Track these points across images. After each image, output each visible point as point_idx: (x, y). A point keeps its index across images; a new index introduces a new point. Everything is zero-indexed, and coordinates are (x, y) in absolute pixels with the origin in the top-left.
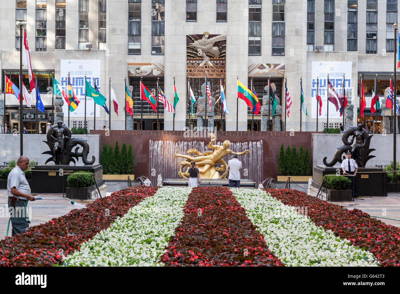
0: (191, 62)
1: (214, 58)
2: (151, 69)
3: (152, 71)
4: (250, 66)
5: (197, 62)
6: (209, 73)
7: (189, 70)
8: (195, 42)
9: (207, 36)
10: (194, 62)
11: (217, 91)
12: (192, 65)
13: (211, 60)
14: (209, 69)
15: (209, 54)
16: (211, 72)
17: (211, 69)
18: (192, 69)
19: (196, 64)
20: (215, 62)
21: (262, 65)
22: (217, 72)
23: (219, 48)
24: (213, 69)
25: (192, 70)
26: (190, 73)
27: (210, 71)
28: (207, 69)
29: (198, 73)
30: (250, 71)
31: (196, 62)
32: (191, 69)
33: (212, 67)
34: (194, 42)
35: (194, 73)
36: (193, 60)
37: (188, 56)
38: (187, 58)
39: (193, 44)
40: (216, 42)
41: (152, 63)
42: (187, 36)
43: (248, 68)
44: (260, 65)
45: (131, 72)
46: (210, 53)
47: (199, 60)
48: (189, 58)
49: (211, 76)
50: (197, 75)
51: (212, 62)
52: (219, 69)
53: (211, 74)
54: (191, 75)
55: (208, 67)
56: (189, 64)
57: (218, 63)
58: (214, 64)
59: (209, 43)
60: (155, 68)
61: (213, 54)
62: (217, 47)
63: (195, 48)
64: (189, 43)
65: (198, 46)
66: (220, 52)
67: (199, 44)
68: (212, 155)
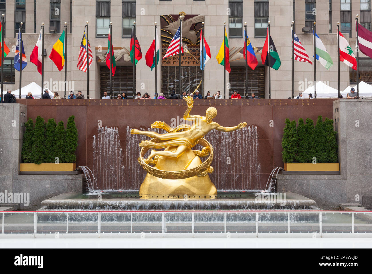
1: (191, 44)
2: (122, 54)
3: (123, 56)
6: (186, 61)
8: (170, 24)
9: (183, 17)
11: (194, 81)
13: (187, 47)
14: (186, 56)
15: (185, 39)
16: (187, 60)
17: (188, 56)
20: (192, 49)
22: (195, 59)
23: (196, 32)
24: (190, 56)
26: (165, 61)
27: (187, 59)
28: (184, 56)
29: (174, 61)
33: (189, 55)
34: (168, 24)
35: (170, 61)
37: (162, 42)
38: (162, 44)
39: (168, 26)
40: (193, 24)
41: (122, 46)
42: (161, 16)
44: (242, 48)
45: (100, 57)
46: (187, 39)
48: (164, 45)
49: (188, 63)
50: (173, 63)
51: (189, 49)
52: (196, 57)
53: (188, 62)
54: (166, 63)
55: (185, 54)
56: (164, 51)
57: (196, 50)
58: (191, 51)
59: (185, 26)
60: (126, 53)
61: (190, 40)
62: (195, 30)
63: (170, 32)
64: (164, 26)
65: (173, 29)
66: (198, 37)
67: (174, 27)
68: (188, 130)
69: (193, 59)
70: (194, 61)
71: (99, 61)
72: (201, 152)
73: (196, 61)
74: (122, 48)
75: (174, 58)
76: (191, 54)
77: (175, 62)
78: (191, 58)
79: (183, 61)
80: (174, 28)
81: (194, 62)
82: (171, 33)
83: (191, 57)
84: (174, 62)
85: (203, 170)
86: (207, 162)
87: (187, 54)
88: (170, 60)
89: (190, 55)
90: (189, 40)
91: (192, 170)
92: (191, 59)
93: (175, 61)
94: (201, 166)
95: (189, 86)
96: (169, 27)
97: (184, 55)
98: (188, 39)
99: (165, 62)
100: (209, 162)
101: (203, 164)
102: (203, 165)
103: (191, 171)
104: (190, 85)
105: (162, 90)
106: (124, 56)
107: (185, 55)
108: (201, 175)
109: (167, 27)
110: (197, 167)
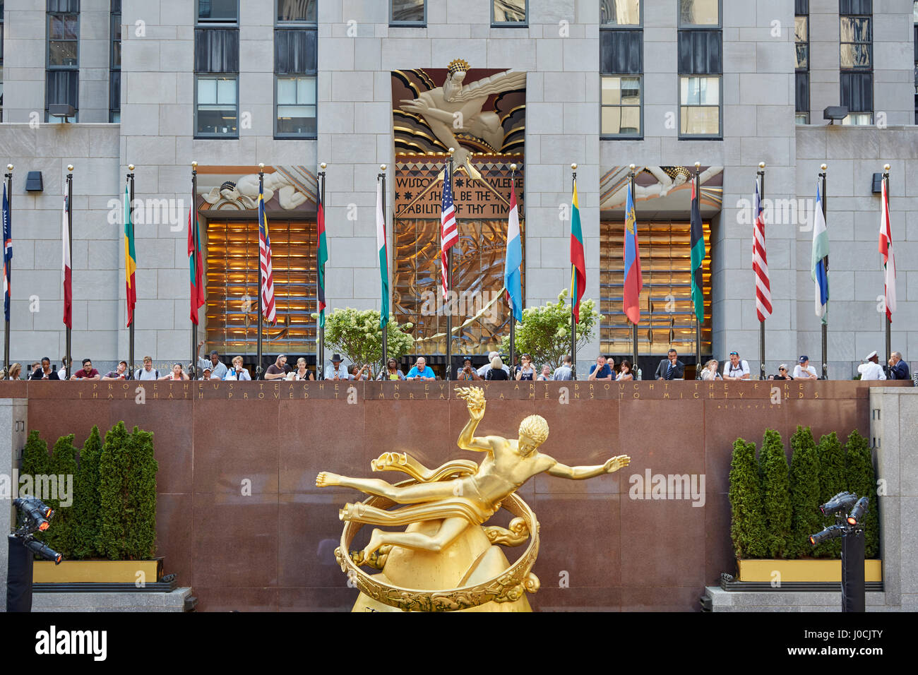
0: (410, 165)
1: (485, 152)
2: (274, 188)
3: (276, 193)
4: (608, 173)
5: (430, 165)
6: (469, 202)
7: (402, 194)
8: (421, 94)
9: (461, 74)
10: (420, 165)
11: (495, 263)
12: (412, 178)
13: (474, 161)
14: (469, 189)
15: (468, 137)
16: (474, 201)
17: (477, 188)
18: (414, 191)
19: (425, 172)
20: (490, 165)
21: (645, 170)
22: (497, 197)
23: (501, 118)
24: (481, 189)
25: (414, 194)
26: (406, 202)
27: (474, 196)
28: (464, 188)
29: (433, 202)
30: (606, 193)
31: (425, 168)
32: (408, 189)
33: (480, 184)
34: (416, 96)
35: (421, 203)
36: (415, 160)
37: (397, 145)
38: (397, 152)
39: (414, 102)
40: (491, 96)
41: (273, 164)
42: (394, 74)
43: (601, 180)
44: (641, 170)
45: (205, 196)
46: (472, 135)
47: (435, 159)
48: (402, 154)
49: (476, 211)
50: (429, 210)
51: (480, 165)
52: (501, 190)
53: (476, 207)
54: (410, 209)
55: (467, 182)
56: (403, 172)
57: (499, 168)
58: (485, 172)
59: (468, 100)
60: (287, 184)
61: (482, 140)
62: (497, 113)
63: (422, 117)
64: (401, 101)
65: (430, 109)
66: (505, 133)
67: (434, 105)
68: (472, 476)
69: (492, 197)
70: (496, 202)
71: (204, 208)
72: (505, 532)
73: (500, 203)
74: (276, 168)
75: (433, 194)
76: (487, 180)
77: (436, 205)
78: (484, 194)
79: (461, 202)
80: (432, 107)
81: (494, 205)
82: (422, 121)
83: (484, 190)
84: (434, 207)
85: (512, 585)
86: (522, 562)
87: (474, 181)
88: (421, 199)
89: (484, 186)
90: (479, 141)
91: (482, 587)
92: (484, 198)
93: (438, 202)
94: (504, 577)
95: (478, 280)
96: (417, 103)
97: (465, 185)
98: (477, 139)
99: (406, 206)
100: (528, 563)
101: (510, 570)
102: (511, 573)
103: (477, 590)
104: (483, 276)
105: (396, 292)
106: (281, 192)
107: (467, 184)
108: (506, 598)
109: (414, 105)
110: (495, 580)
